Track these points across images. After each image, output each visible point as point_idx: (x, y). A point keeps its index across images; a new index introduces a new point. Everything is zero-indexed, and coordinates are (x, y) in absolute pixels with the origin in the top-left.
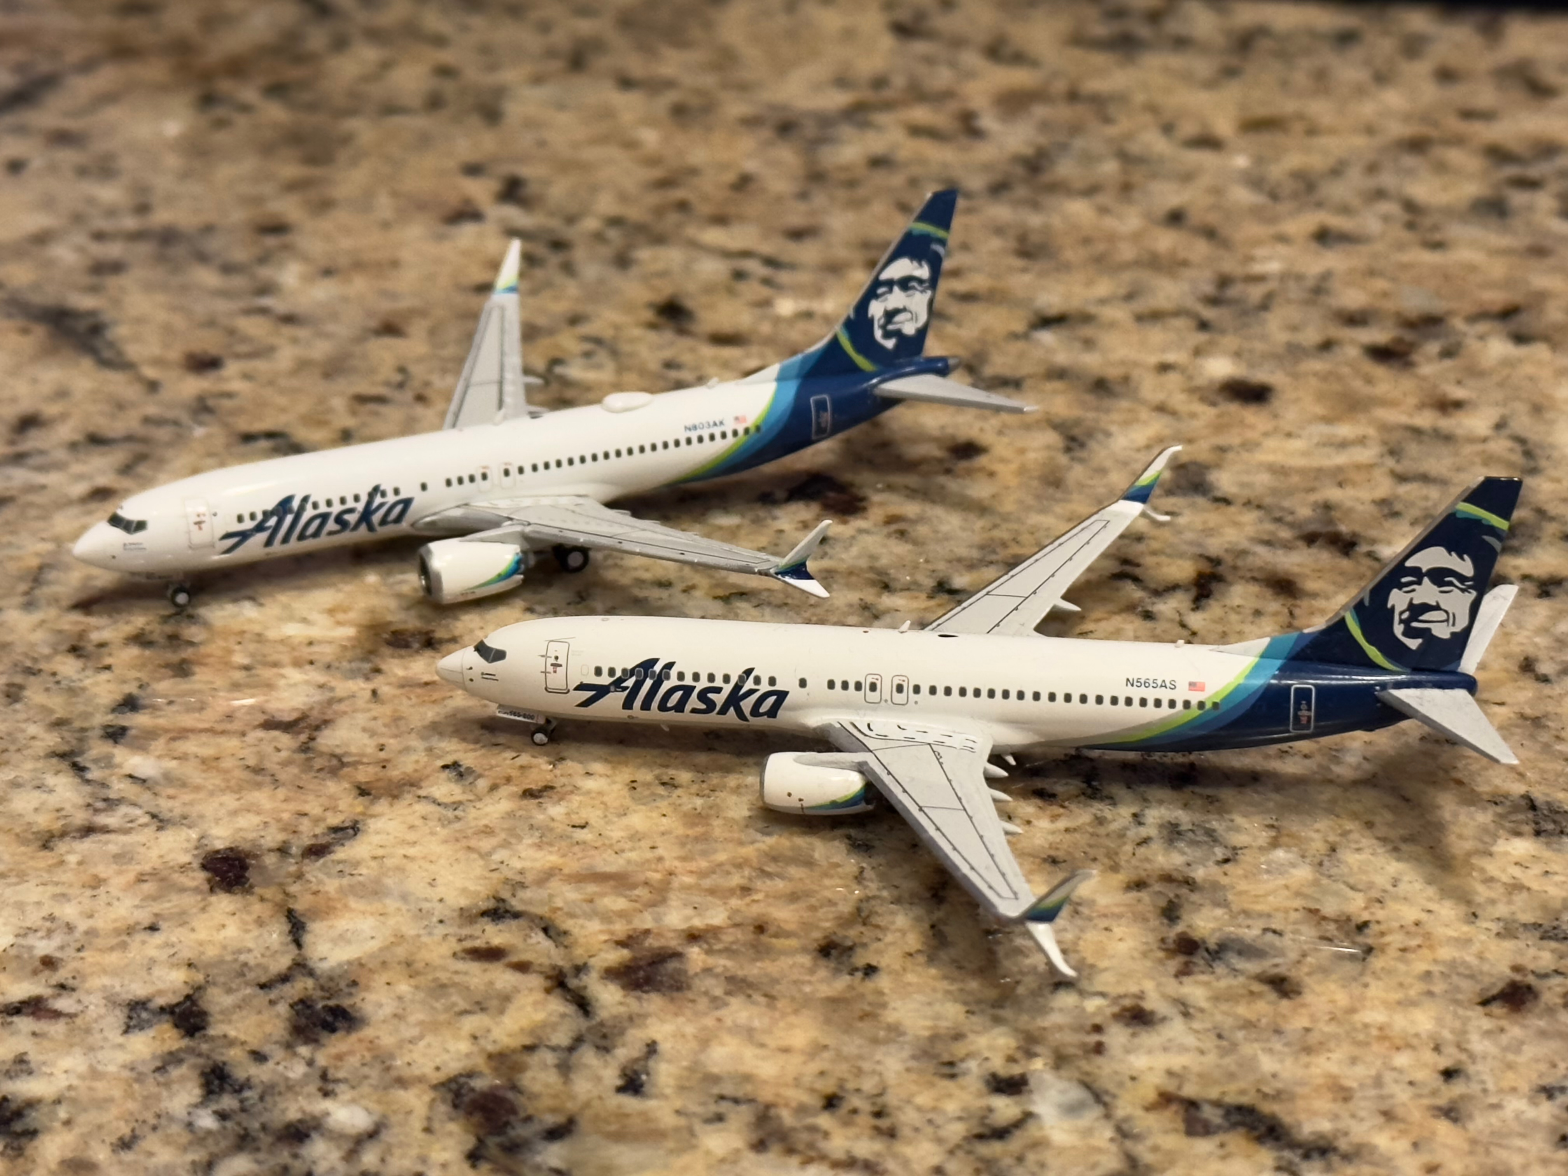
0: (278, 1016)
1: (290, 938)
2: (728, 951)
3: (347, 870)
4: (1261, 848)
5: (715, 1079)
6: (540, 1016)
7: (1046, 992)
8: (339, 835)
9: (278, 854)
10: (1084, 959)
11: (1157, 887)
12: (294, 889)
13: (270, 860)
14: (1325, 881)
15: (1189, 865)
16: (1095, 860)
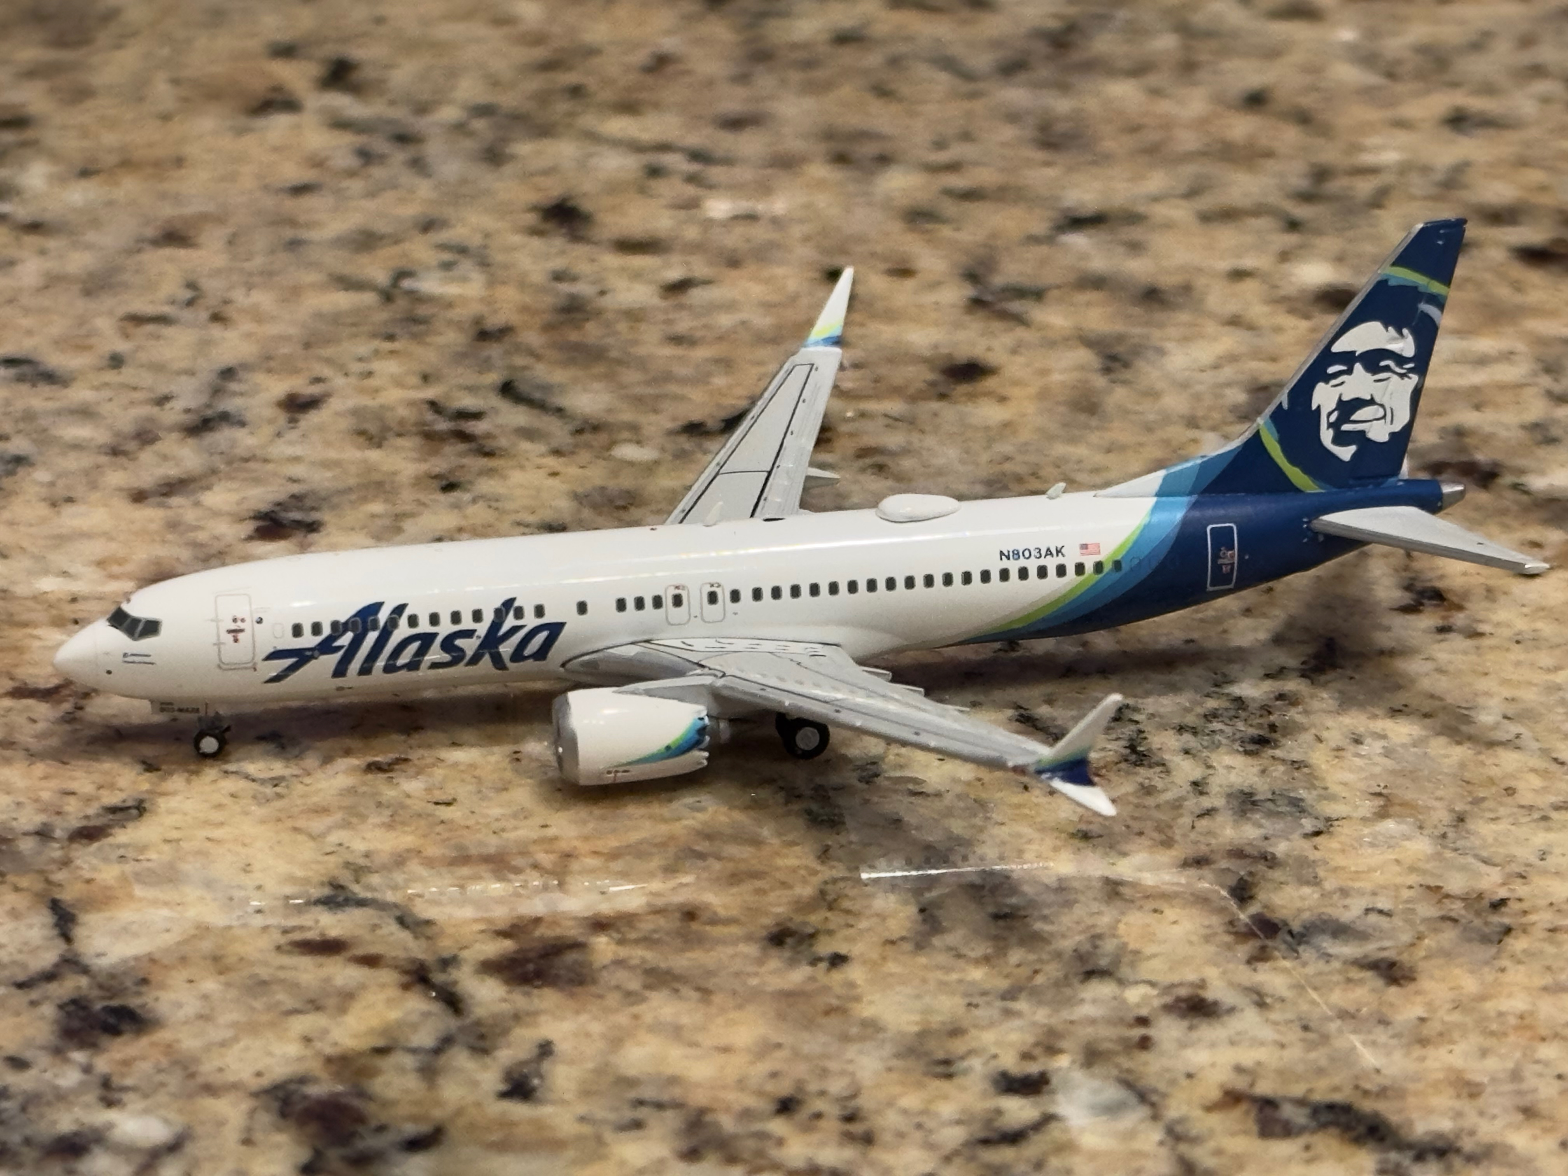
0: (42, 1018)
1: (55, 932)
2: (647, 941)
3: (131, 854)
4: (1364, 820)
5: (631, 1082)
6: (394, 1015)
7: (1075, 981)
8: (119, 816)
9: (37, 838)
10: (1125, 945)
11: (1224, 864)
12: (59, 876)
13: (27, 845)
14: (1449, 854)
15: (1266, 838)
16: (1141, 834)
